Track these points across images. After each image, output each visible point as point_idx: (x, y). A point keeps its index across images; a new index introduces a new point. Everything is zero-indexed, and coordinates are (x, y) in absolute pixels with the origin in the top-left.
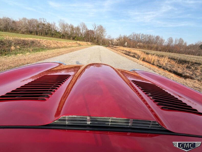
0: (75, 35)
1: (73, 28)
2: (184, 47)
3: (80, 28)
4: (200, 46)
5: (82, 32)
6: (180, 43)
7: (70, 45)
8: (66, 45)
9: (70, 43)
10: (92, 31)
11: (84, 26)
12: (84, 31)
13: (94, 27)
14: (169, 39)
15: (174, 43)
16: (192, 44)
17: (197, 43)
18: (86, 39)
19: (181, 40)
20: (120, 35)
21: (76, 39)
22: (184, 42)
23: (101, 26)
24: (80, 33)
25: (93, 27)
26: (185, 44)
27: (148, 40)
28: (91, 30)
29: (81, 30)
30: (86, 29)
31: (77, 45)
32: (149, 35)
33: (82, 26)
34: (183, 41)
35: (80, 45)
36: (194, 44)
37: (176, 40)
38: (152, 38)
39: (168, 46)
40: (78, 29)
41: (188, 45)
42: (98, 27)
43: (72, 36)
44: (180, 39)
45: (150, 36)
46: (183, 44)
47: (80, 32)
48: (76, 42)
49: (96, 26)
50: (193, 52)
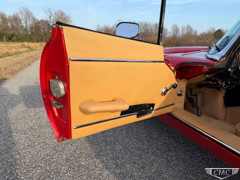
0: (11, 32)
1: (6, 19)
2: (194, 38)
3: (21, 18)
4: (214, 35)
5: (25, 25)
6: (189, 32)
7: (14, 50)
8: (8, 51)
9: (13, 47)
10: (46, 22)
11: (28, 14)
12: (30, 23)
13: (49, 13)
14: (173, 27)
15: (180, 32)
16: (204, 33)
17: (209, 30)
18: (36, 37)
19: (189, 28)
20: (98, 26)
21: (14, 38)
22: (194, 30)
23: (60, 11)
24: (22, 27)
25: (46, 15)
26: (196, 32)
27: (143, 31)
28: (43, 21)
29: (23, 22)
30: (34, 19)
31: (26, 49)
32: (144, 23)
33: (24, 14)
34: (191, 29)
35: (31, 48)
36: (206, 32)
37: (182, 28)
38: (150, 28)
39: (174, 37)
40: (15, 19)
41: (199, 34)
42: (55, 13)
43: (5, 33)
44: (188, 25)
45: (146, 25)
46: (193, 33)
47: (21, 25)
48: (23, 45)
49: (53, 13)
50: (207, 43)
